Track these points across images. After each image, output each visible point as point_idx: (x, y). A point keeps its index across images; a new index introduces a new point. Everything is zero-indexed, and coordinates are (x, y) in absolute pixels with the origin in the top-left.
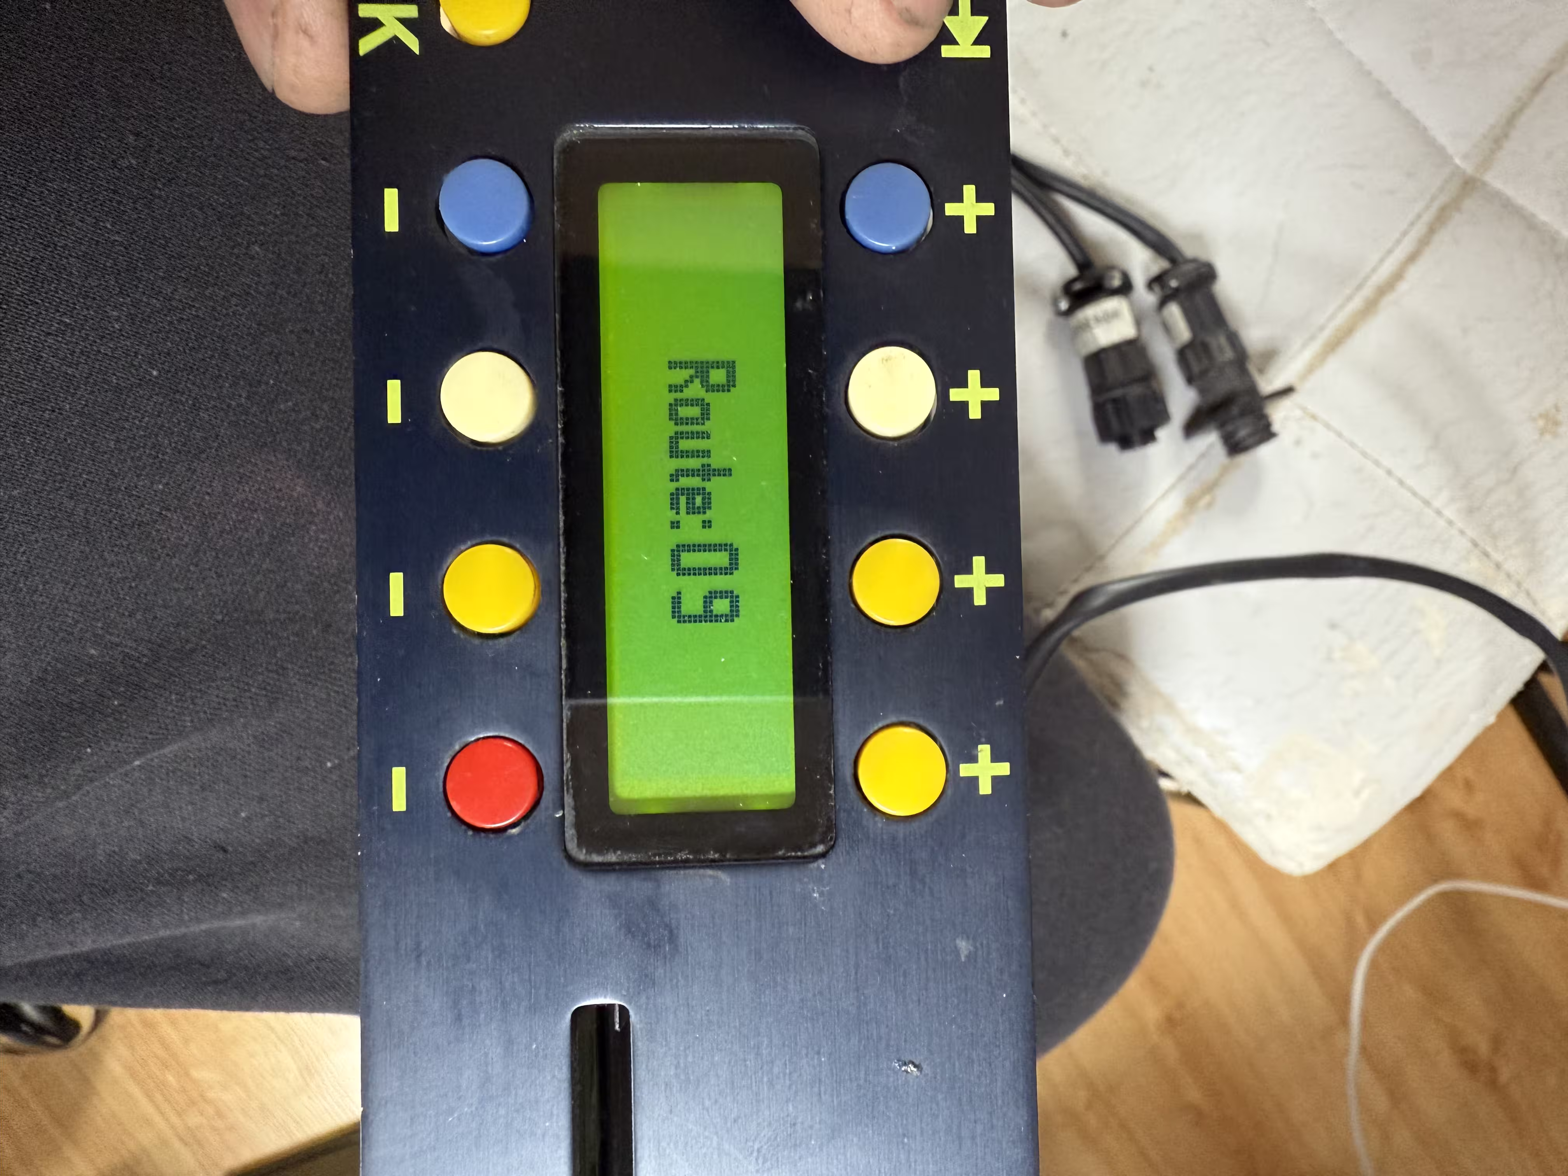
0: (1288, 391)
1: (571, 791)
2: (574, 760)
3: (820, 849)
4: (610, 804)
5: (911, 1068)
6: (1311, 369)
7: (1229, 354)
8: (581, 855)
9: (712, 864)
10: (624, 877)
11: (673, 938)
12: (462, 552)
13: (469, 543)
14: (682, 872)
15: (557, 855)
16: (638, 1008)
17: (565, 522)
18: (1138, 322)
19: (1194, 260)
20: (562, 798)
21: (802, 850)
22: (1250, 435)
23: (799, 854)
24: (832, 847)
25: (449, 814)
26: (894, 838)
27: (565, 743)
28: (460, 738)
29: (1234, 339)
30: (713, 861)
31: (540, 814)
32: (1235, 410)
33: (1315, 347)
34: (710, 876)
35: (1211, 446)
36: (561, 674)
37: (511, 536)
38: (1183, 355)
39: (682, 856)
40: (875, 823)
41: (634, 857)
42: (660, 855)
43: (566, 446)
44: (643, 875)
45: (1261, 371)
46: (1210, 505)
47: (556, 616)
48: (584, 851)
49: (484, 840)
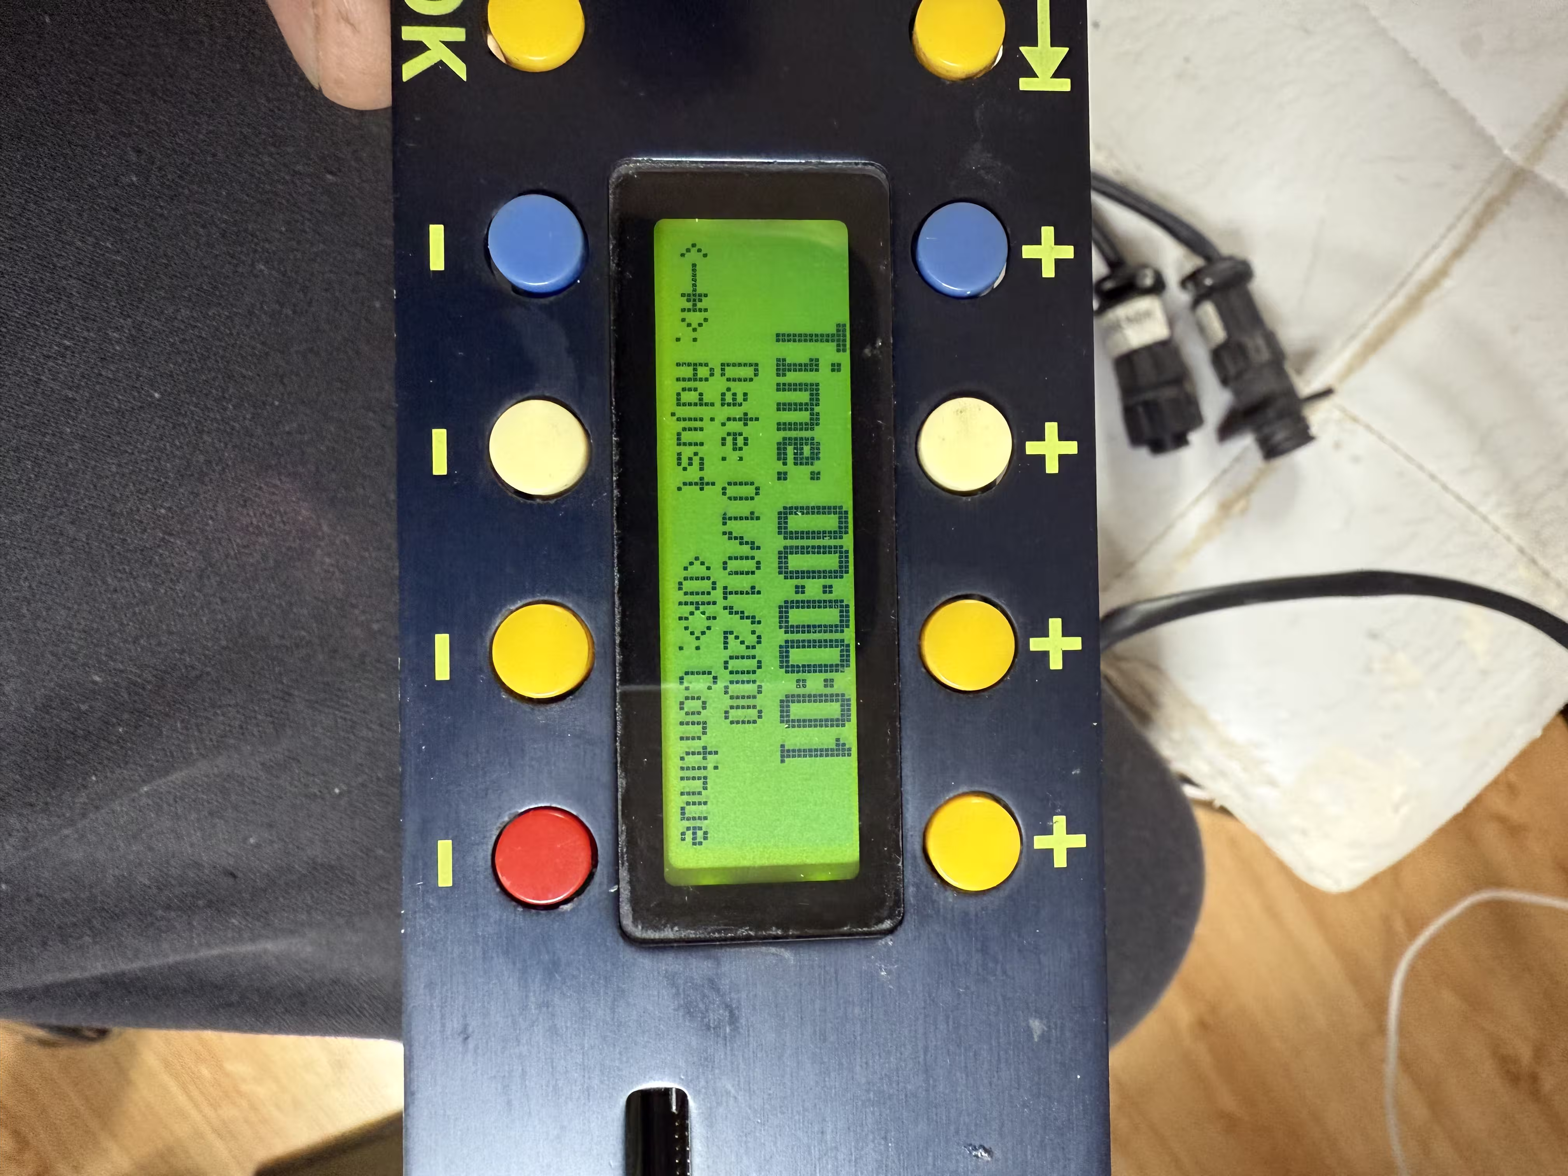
0: (1327, 393)
1: (626, 864)
2: (630, 832)
3: (887, 924)
4: (666, 874)
5: (981, 1153)
6: (1350, 370)
7: (1265, 355)
8: (638, 932)
9: (774, 940)
10: (682, 956)
11: (733, 1019)
12: (512, 612)
13: (520, 604)
14: (743, 950)
15: (611, 934)
16: (697, 1092)
17: (620, 580)
18: (1171, 322)
19: (1231, 258)
20: (617, 872)
21: (868, 927)
22: (1287, 439)
23: (865, 929)
24: (901, 923)
25: (498, 890)
26: (966, 914)
27: (620, 813)
28: (510, 809)
29: (1271, 339)
30: (776, 937)
31: (594, 890)
32: (1271, 413)
33: (1354, 347)
34: (773, 954)
35: (1246, 449)
36: (616, 741)
37: (563, 594)
38: (1218, 356)
39: (743, 932)
40: (946, 898)
41: (691, 934)
42: (719, 932)
43: (621, 500)
44: (701, 954)
45: (1299, 372)
46: (1244, 511)
47: (610, 681)
48: (640, 927)
49: (535, 917)
